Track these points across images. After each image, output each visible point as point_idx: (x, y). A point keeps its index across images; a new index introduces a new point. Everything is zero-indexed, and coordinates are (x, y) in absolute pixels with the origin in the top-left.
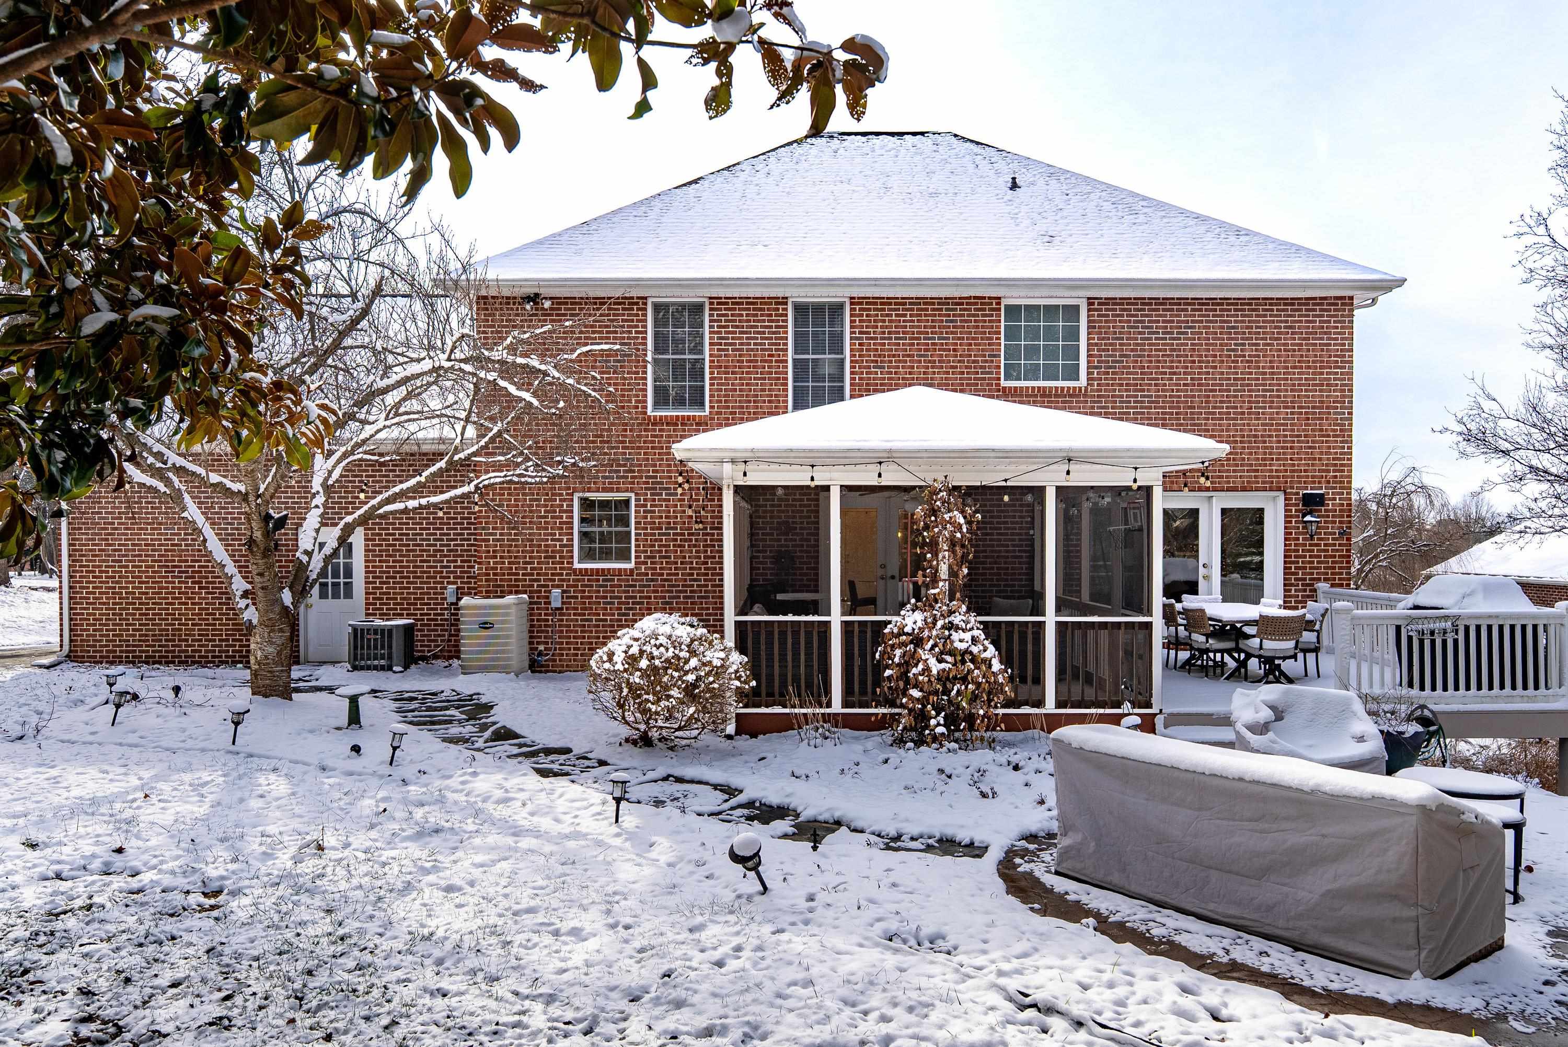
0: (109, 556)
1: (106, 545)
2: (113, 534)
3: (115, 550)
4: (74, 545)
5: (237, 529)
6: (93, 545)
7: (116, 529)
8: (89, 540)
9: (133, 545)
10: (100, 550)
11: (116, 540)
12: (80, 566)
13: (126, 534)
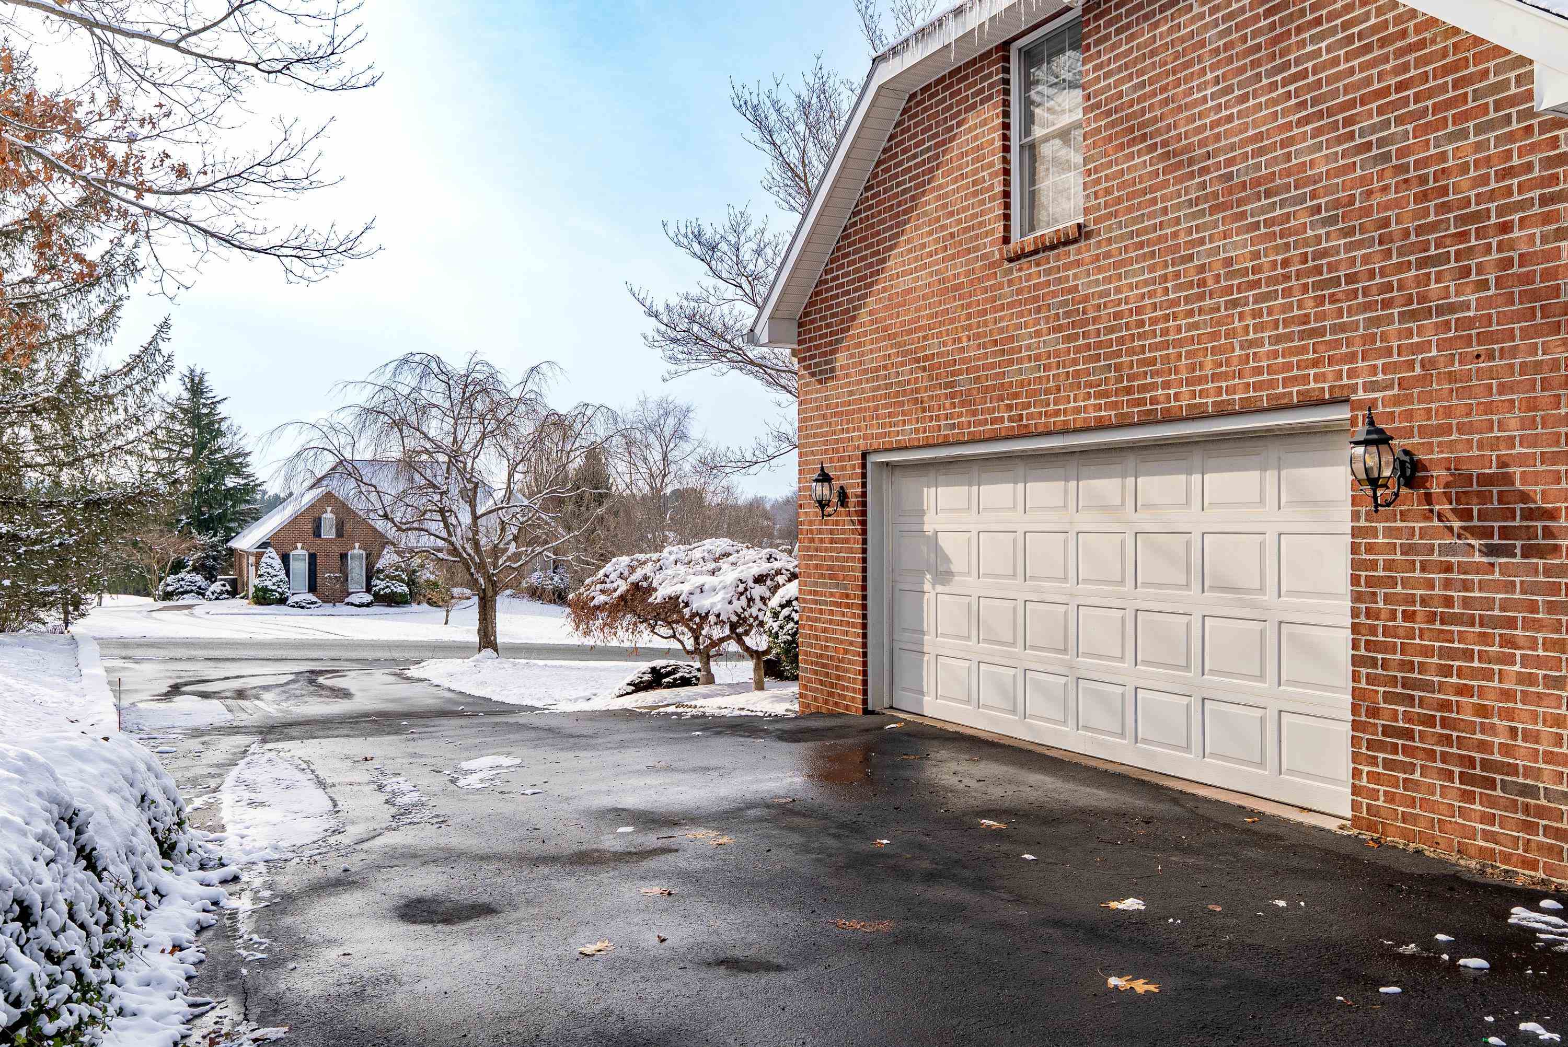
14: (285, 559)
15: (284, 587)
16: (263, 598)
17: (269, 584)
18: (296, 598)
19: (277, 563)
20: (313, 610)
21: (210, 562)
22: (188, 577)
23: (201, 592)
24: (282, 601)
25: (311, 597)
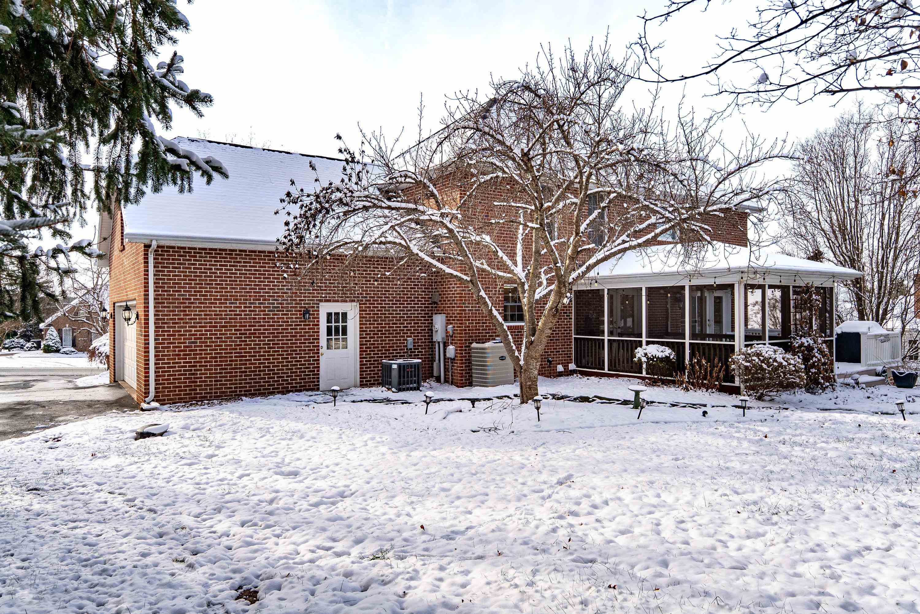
0: (186, 323)
1: (184, 315)
2: (190, 307)
3: (191, 319)
4: (158, 315)
5: (281, 304)
6: (173, 315)
7: (192, 303)
8: (170, 311)
9: (205, 315)
10: (179, 319)
11: (192, 311)
12: (162, 331)
13: (201, 307)
14: (59, 331)
15: (58, 345)
16: (48, 350)
17: (51, 343)
18: (64, 350)
19: (55, 333)
20: (73, 355)
21: (29, 333)
22: (16, 340)
23: (22, 347)
24: (57, 351)
25: (73, 349)
